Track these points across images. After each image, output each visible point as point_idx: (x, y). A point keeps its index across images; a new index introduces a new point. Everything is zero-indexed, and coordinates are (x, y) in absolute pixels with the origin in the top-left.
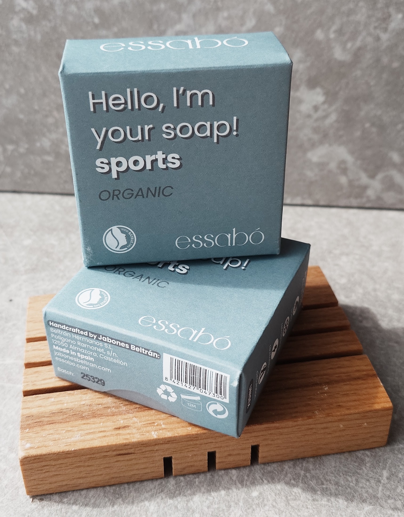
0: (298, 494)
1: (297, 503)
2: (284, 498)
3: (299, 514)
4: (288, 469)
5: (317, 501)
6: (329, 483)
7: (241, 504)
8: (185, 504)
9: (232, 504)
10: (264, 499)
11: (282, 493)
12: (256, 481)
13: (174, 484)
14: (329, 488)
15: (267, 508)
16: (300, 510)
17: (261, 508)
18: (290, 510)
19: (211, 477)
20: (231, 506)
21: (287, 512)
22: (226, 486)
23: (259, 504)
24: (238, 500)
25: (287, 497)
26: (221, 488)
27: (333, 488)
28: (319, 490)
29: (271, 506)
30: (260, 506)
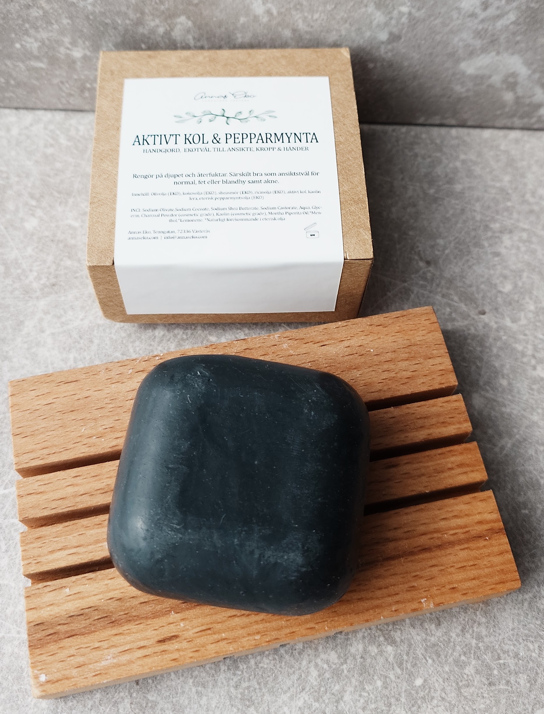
0: (470, 677)
1: (471, 691)
2: (454, 684)
3: (474, 708)
4: (457, 638)
5: (494, 685)
6: (506, 655)
7: (403, 700)
8: (335, 708)
9: (393, 700)
10: (430, 688)
11: (452, 677)
12: (418, 662)
13: (317, 677)
14: (507, 664)
15: (435, 702)
16: (475, 702)
17: (428, 703)
18: (463, 702)
19: (362, 660)
20: (391, 704)
21: (460, 706)
22: (382, 673)
23: (425, 697)
24: (399, 694)
25: (457, 684)
26: (376, 678)
27: (512, 664)
28: (496, 668)
29: (440, 699)
30: (427, 701)
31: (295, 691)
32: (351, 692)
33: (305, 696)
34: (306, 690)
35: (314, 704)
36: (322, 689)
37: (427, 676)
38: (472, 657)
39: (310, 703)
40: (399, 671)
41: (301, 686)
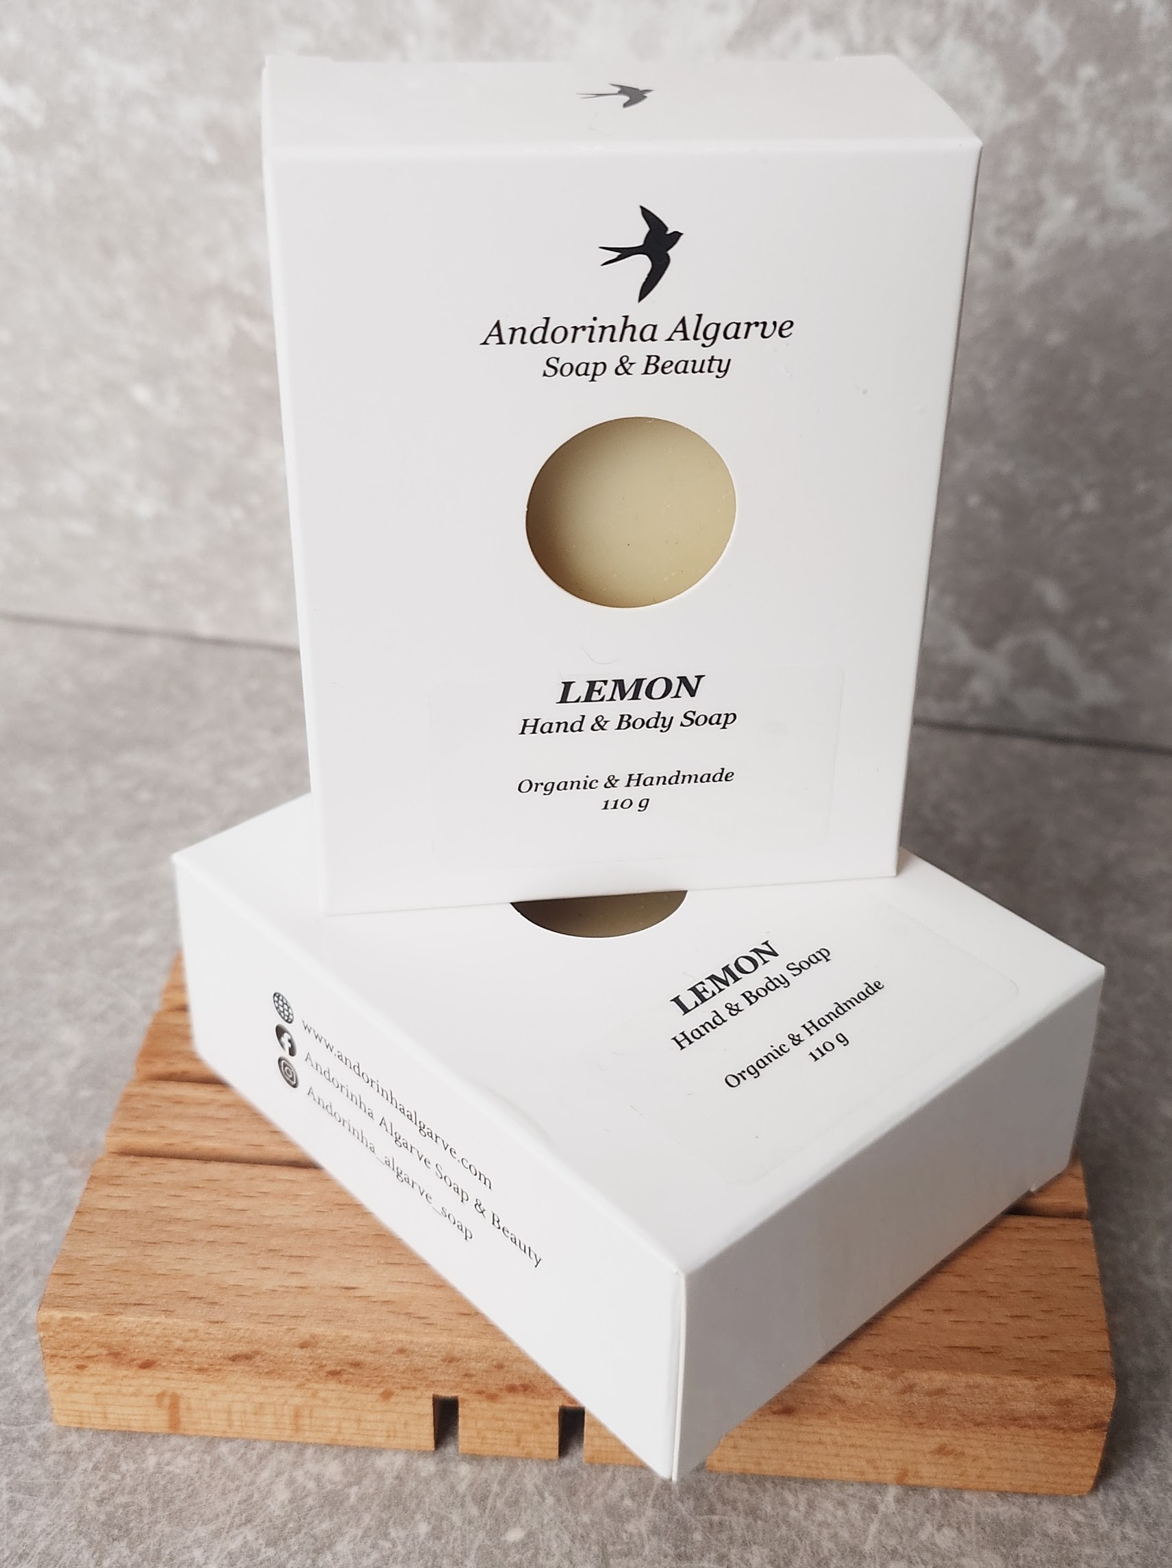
0: (636, 1538)
2: (595, 1549)
6: (729, 1508)
8: (309, 1561)
10: (537, 1549)
11: (593, 1536)
12: (522, 1499)
13: (286, 1502)
14: (727, 1523)
19: (396, 1482)
22: (434, 1509)
24: (465, 1554)
25: (603, 1547)
26: (418, 1516)
27: (739, 1524)
28: (700, 1528)
31: (229, 1523)
32: (355, 1537)
33: (249, 1534)
34: (256, 1524)
35: (263, 1550)
36: (291, 1525)
37: (536, 1526)
38: (650, 1503)
39: (255, 1546)
40: (474, 1511)
41: (243, 1516)
